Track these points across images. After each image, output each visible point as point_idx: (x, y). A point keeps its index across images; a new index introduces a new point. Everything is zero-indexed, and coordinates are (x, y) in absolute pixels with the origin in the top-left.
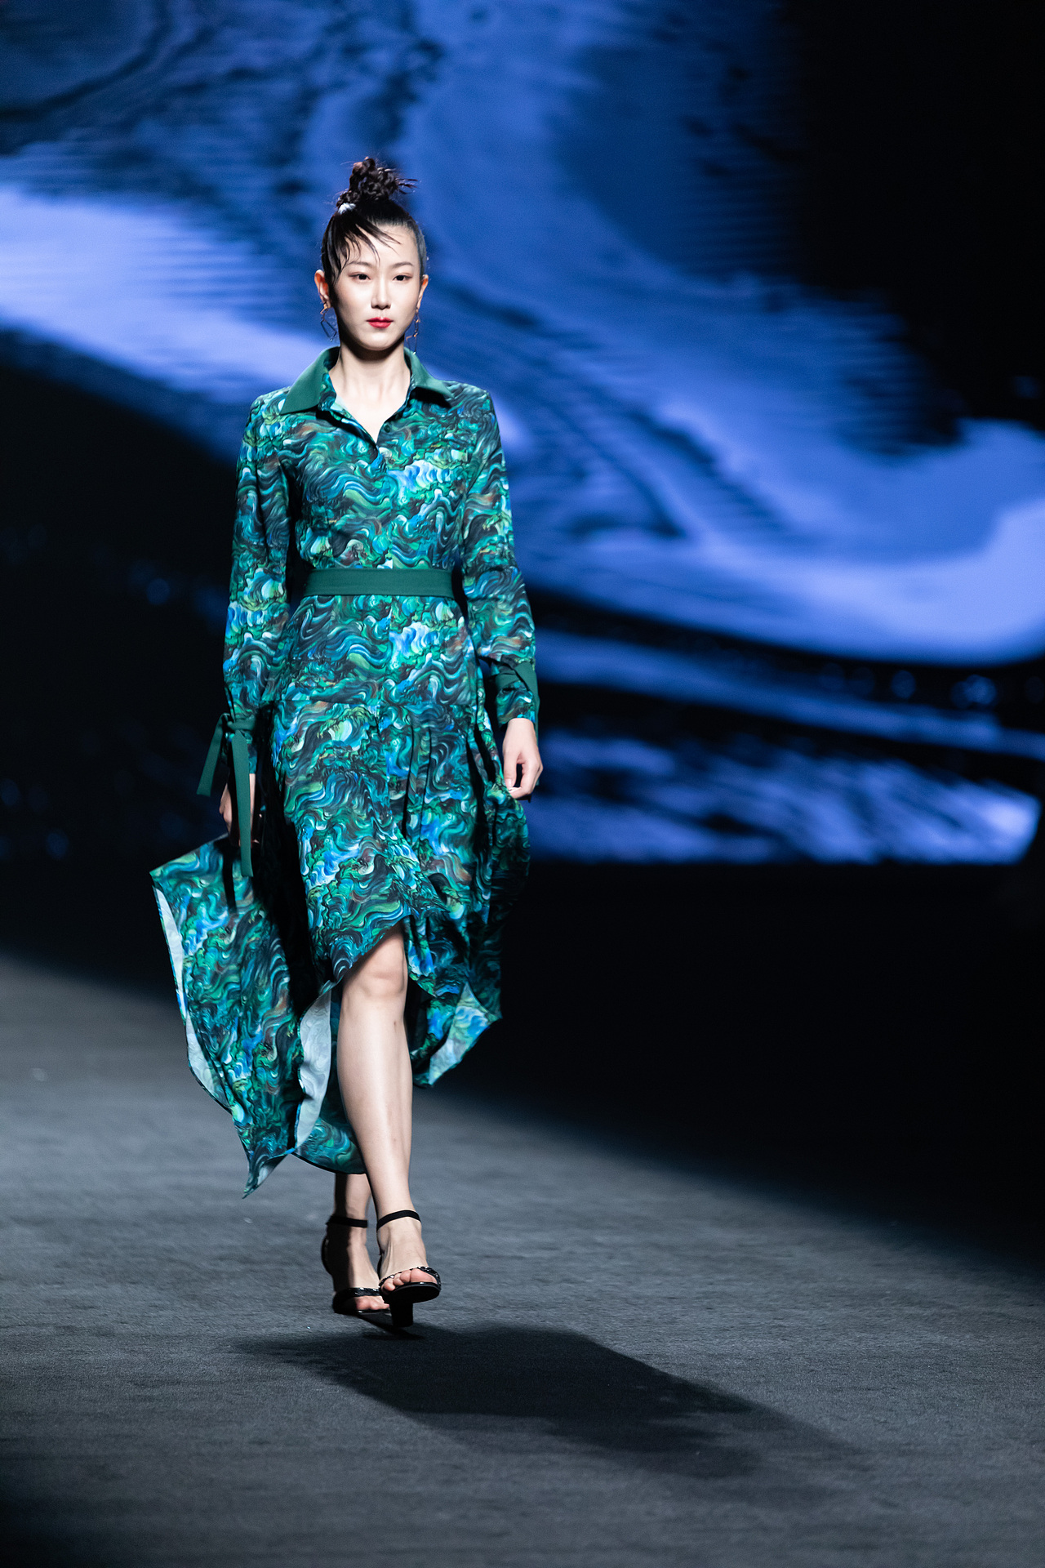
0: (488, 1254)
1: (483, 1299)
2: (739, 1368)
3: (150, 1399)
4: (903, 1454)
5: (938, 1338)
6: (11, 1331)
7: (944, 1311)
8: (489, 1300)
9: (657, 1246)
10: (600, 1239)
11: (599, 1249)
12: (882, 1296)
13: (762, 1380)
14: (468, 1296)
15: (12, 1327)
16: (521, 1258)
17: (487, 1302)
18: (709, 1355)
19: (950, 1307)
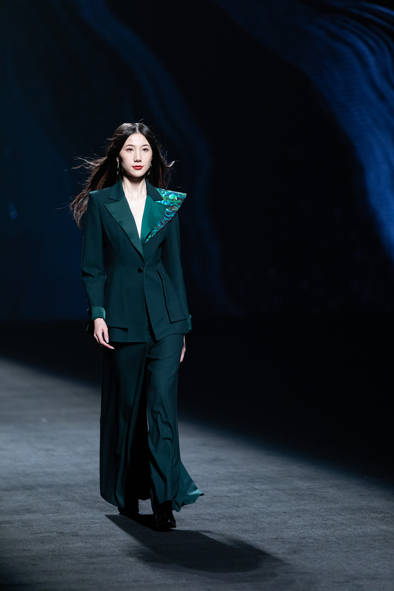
0: (216, 495)
1: (215, 515)
2: (311, 543)
3: (93, 563)
4: (373, 579)
5: (384, 527)
6: (40, 535)
7: (387, 515)
8: (217, 515)
9: (278, 489)
10: (257, 487)
11: (257, 492)
12: (363, 509)
13: (320, 548)
14: (209, 514)
15: (41, 533)
16: (228, 496)
17: (216, 516)
18: (300, 538)
19: (388, 513)
